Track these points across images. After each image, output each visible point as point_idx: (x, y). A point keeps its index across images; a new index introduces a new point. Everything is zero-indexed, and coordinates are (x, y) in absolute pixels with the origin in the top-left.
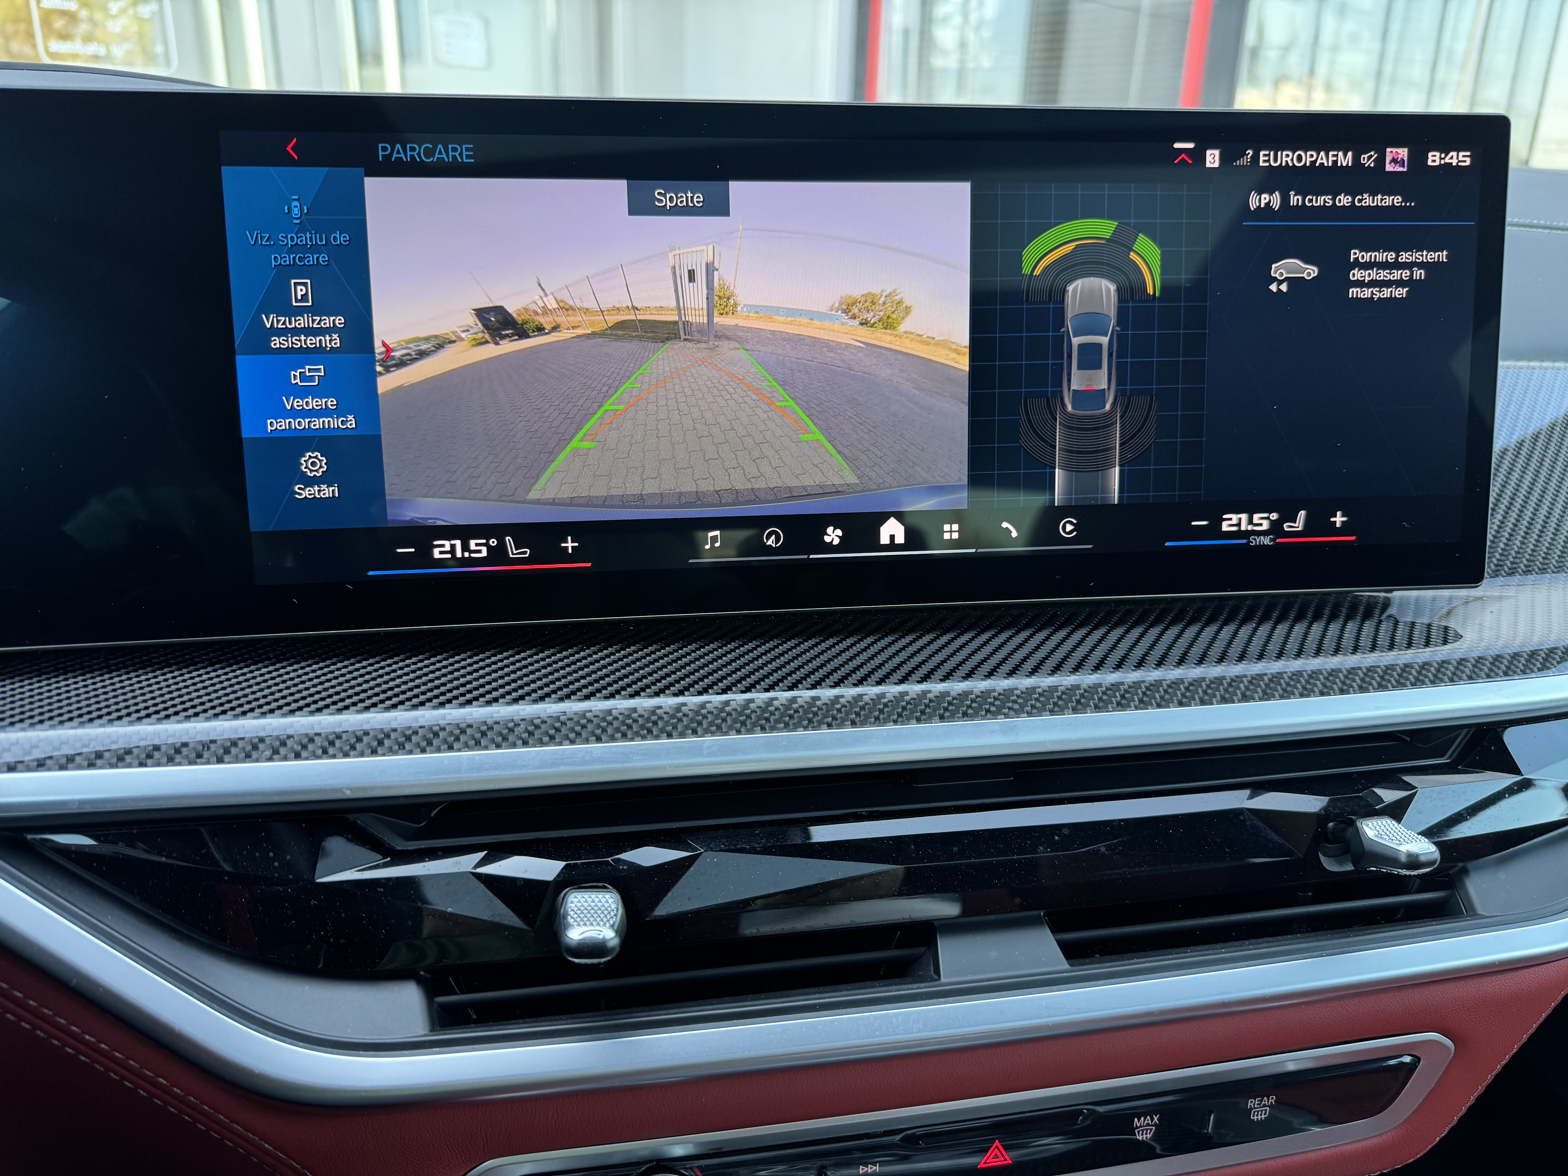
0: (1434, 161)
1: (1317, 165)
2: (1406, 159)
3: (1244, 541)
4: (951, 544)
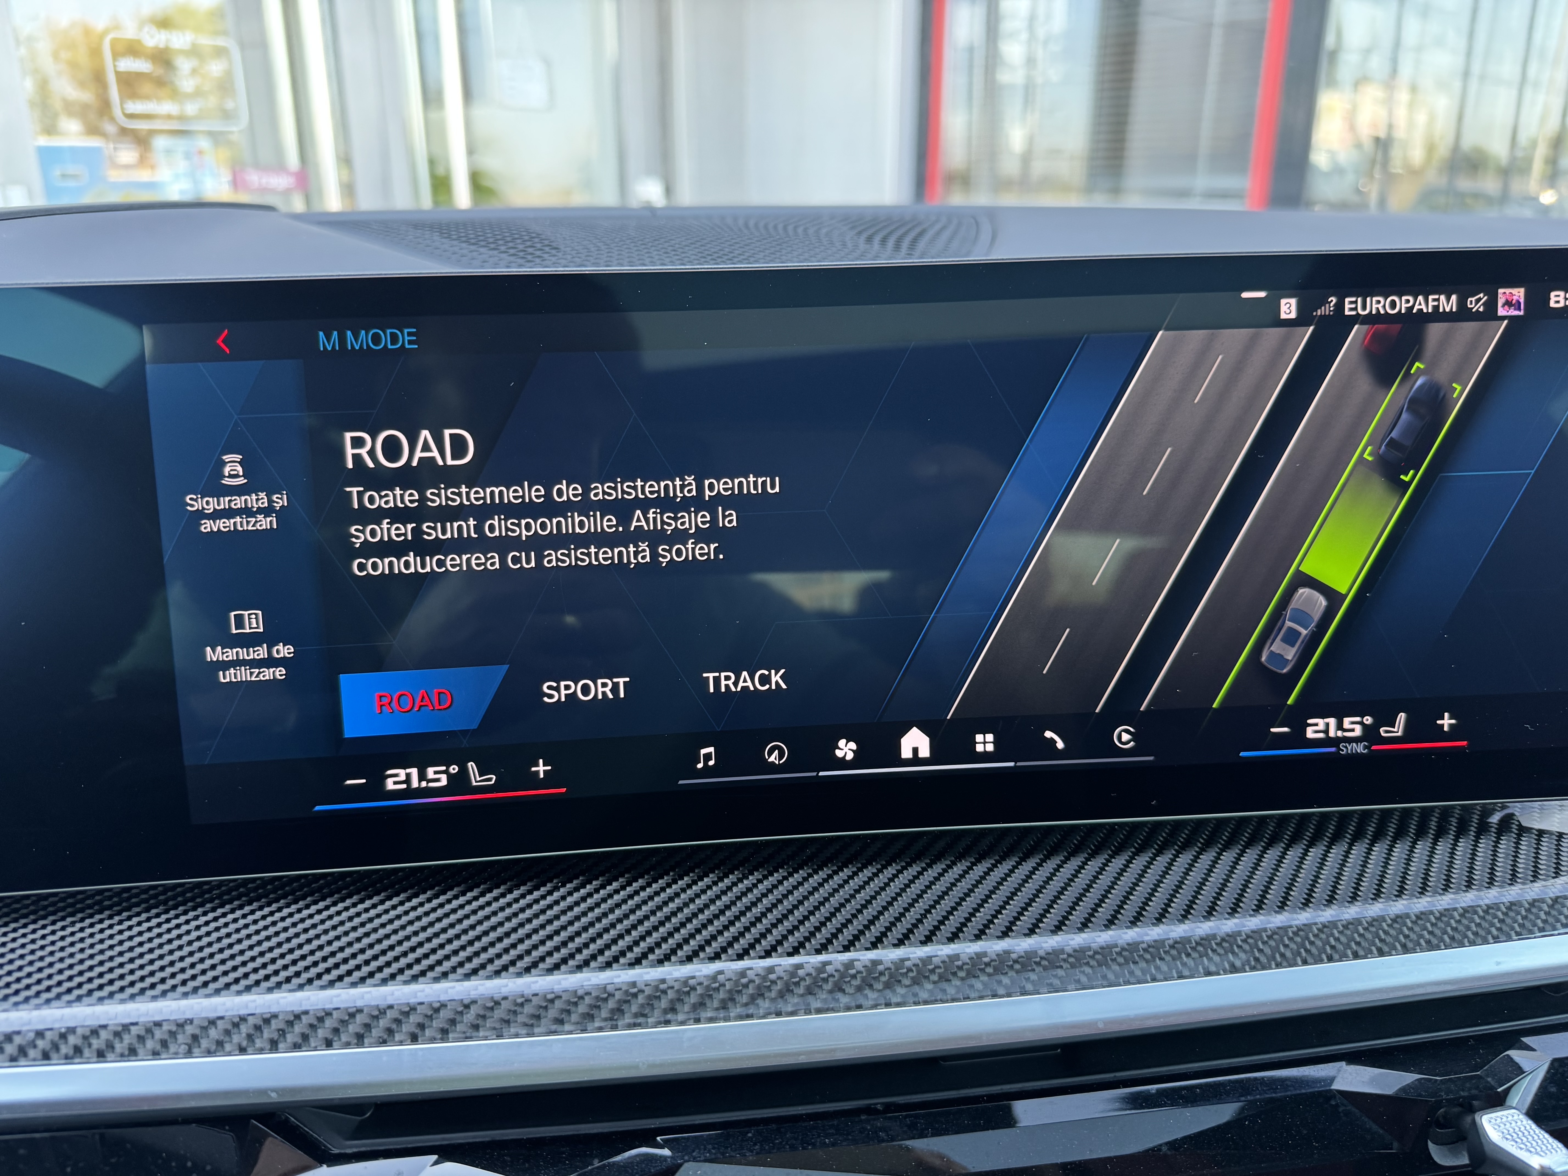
0: (1558, 302)
1: (1414, 311)
2: (1522, 300)
3: (1333, 749)
4: (985, 757)
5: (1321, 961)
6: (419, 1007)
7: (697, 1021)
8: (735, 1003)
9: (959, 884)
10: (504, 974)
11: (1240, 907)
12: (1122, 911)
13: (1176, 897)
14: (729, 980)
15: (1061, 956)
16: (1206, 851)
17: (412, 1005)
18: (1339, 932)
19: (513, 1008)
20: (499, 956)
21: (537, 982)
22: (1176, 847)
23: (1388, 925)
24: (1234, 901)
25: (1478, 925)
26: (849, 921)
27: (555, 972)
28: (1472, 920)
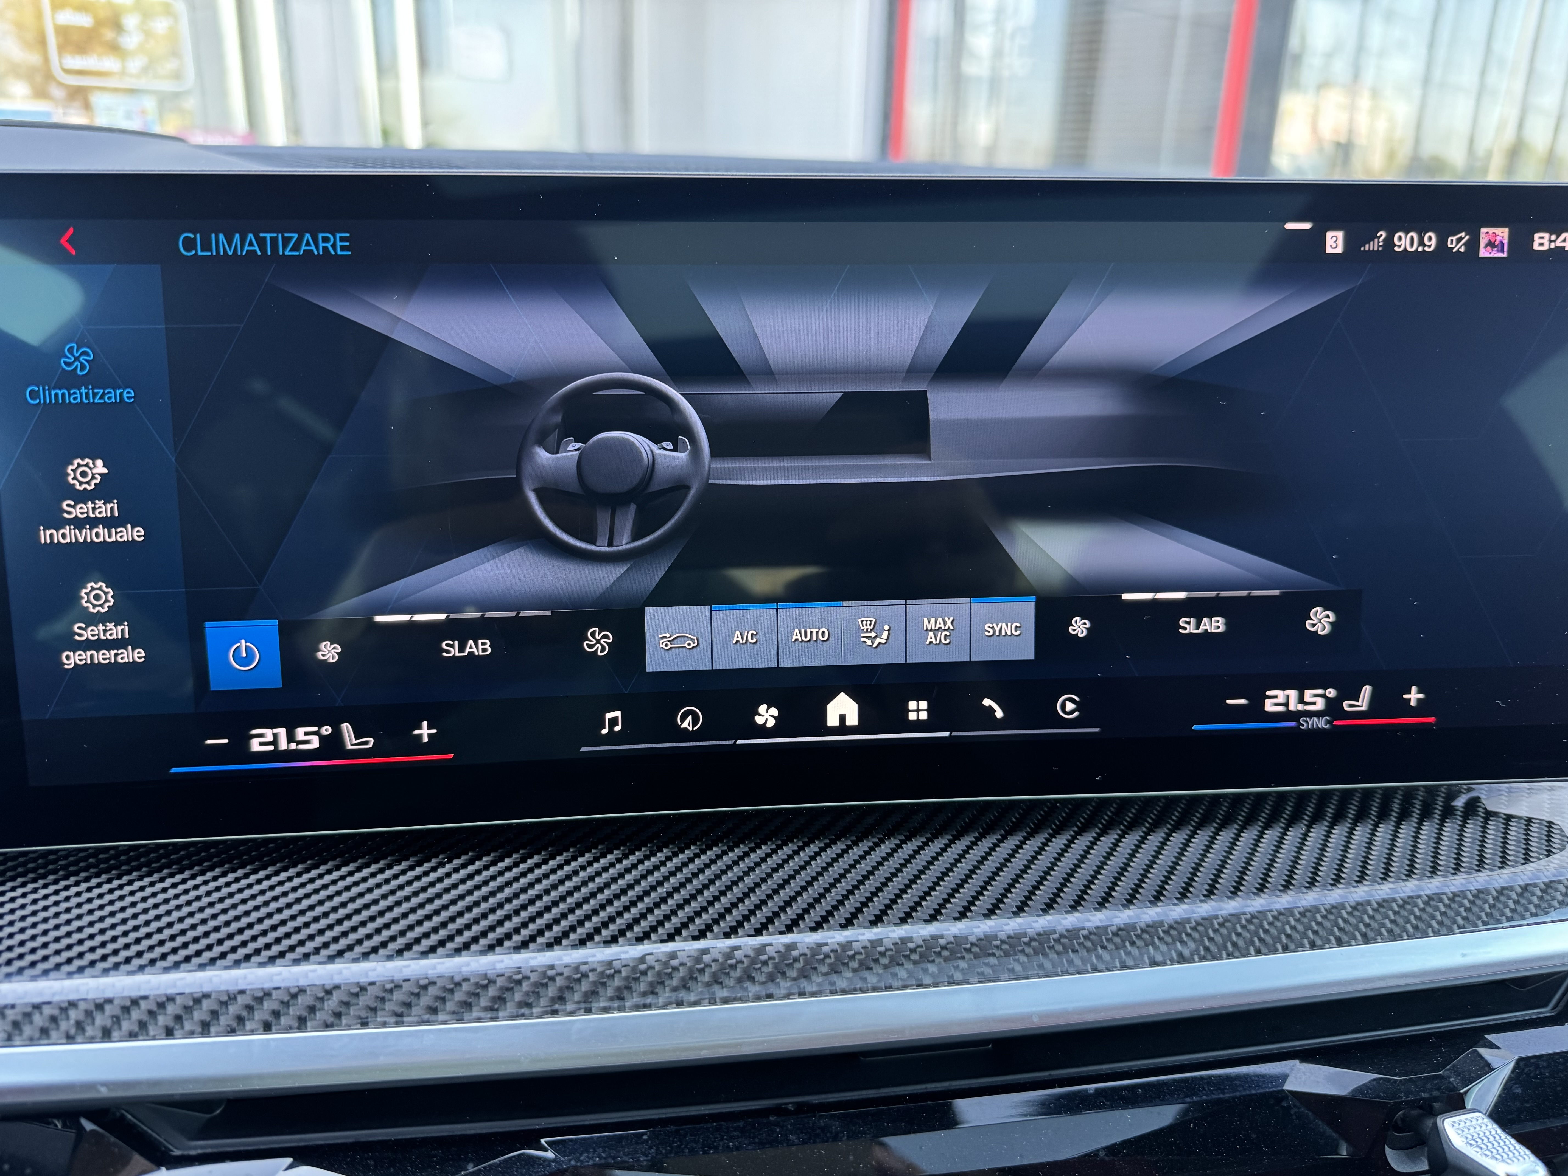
0: (1541, 244)
2: (1506, 241)
3: (1292, 724)
4: (918, 726)
5: (1275, 951)
6: (274, 993)
7: (588, 1011)
8: (632, 992)
9: (886, 863)
10: (372, 956)
11: (1190, 892)
12: (1061, 895)
13: (1121, 881)
14: (625, 966)
15: (994, 943)
16: (1154, 832)
17: (266, 991)
18: (1296, 920)
19: (381, 994)
20: (369, 937)
21: (408, 966)
22: (1122, 827)
23: (1348, 913)
24: (1184, 885)
25: (1443, 914)
26: (764, 902)
27: (430, 955)
28: (1437, 909)
